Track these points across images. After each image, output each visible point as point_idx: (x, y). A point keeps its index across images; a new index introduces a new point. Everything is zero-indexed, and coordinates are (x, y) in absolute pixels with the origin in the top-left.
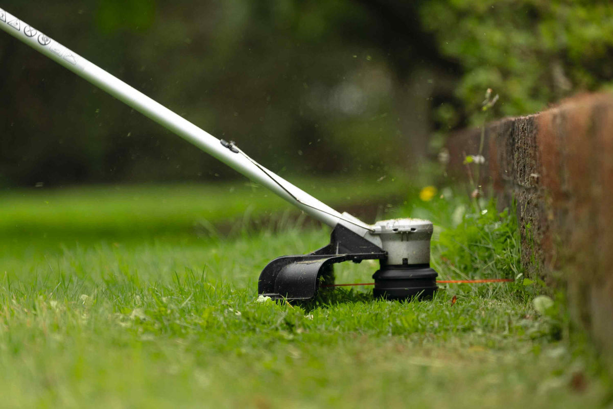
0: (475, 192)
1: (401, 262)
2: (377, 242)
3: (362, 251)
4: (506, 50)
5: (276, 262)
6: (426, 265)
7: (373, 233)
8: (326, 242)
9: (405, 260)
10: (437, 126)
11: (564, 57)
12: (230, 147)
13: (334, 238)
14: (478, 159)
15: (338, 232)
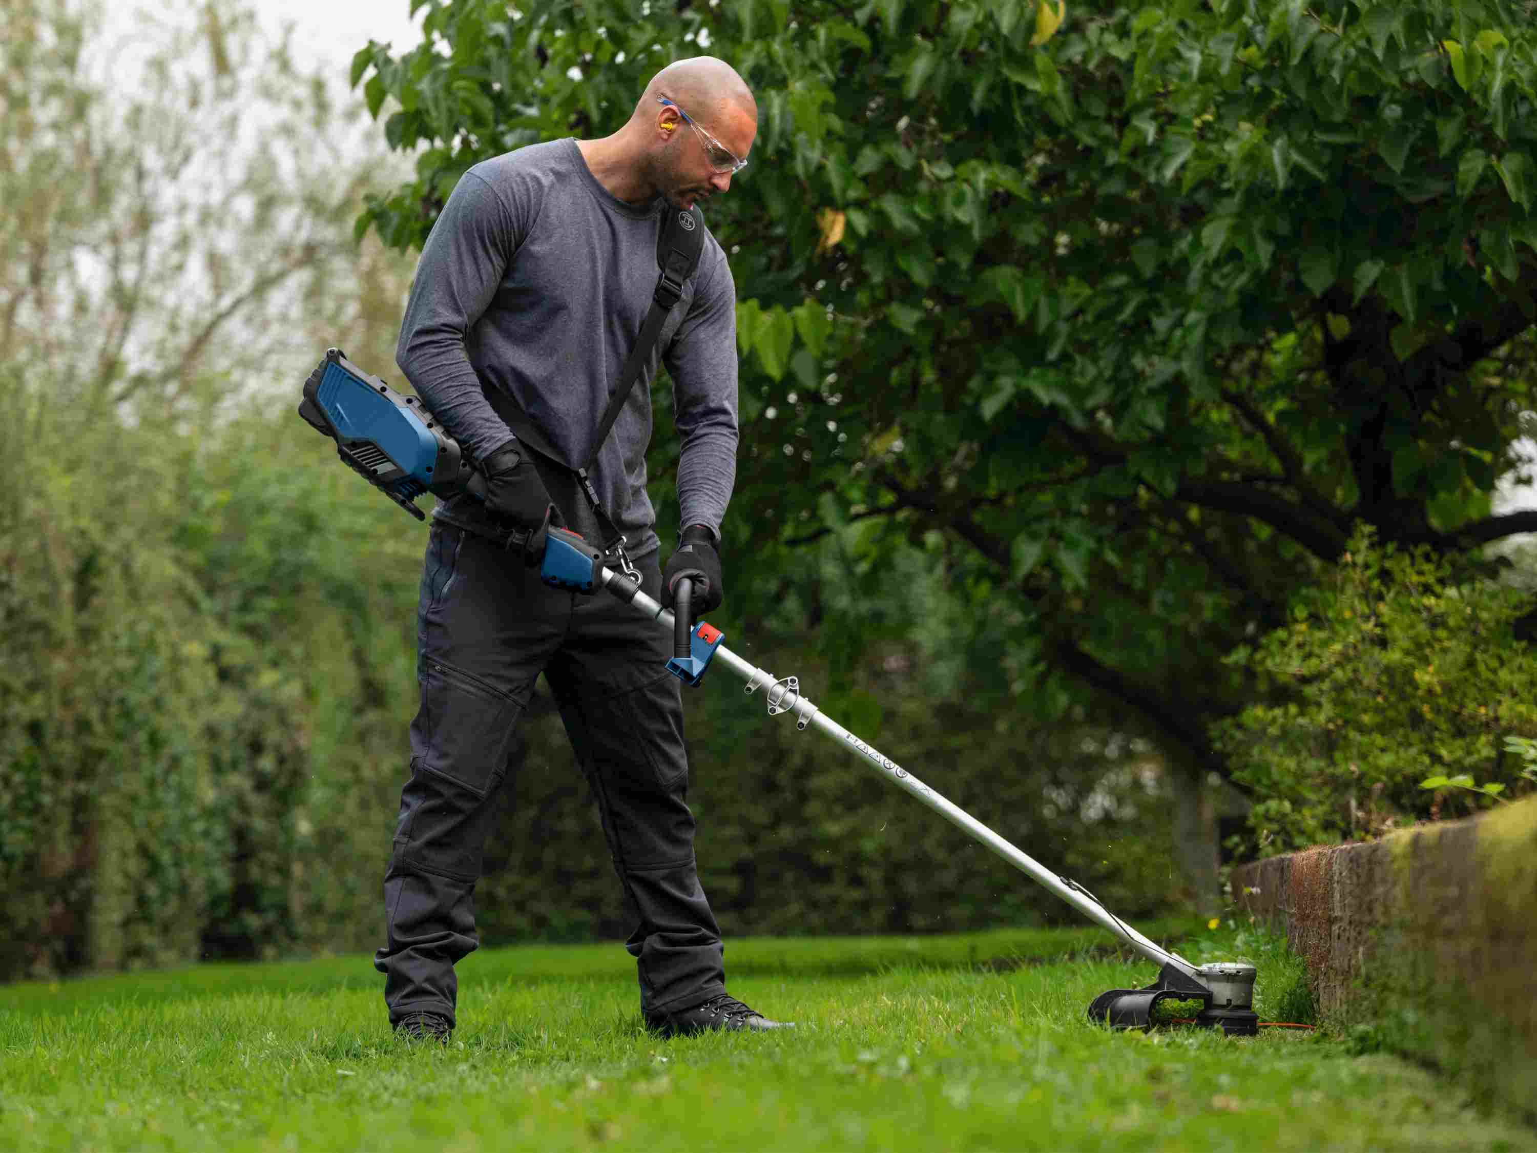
0: (1252, 919)
1: (1225, 1003)
2: (1203, 982)
3: (1190, 989)
4: (1301, 776)
5: (1108, 993)
6: (1248, 1006)
7: (1200, 974)
8: (1155, 980)
9: (1229, 1001)
10: (1226, 856)
11: (1361, 784)
12: (1069, 885)
13: (1162, 976)
14: (1255, 890)
15: (1168, 970)
